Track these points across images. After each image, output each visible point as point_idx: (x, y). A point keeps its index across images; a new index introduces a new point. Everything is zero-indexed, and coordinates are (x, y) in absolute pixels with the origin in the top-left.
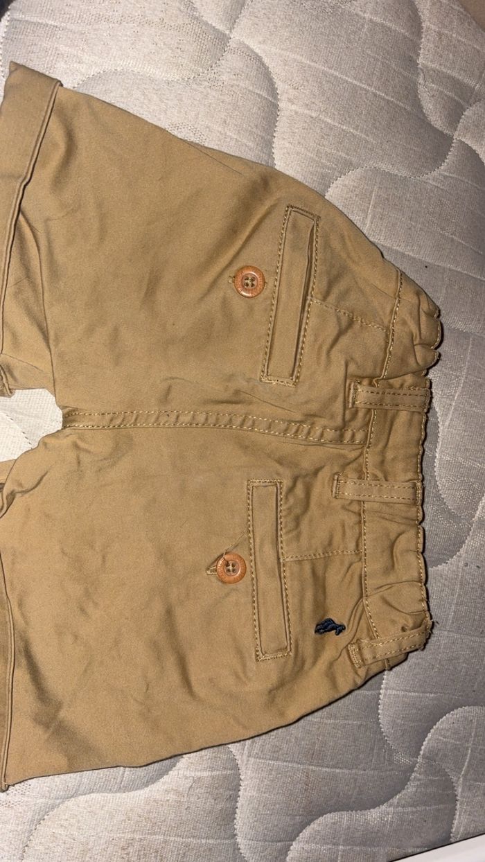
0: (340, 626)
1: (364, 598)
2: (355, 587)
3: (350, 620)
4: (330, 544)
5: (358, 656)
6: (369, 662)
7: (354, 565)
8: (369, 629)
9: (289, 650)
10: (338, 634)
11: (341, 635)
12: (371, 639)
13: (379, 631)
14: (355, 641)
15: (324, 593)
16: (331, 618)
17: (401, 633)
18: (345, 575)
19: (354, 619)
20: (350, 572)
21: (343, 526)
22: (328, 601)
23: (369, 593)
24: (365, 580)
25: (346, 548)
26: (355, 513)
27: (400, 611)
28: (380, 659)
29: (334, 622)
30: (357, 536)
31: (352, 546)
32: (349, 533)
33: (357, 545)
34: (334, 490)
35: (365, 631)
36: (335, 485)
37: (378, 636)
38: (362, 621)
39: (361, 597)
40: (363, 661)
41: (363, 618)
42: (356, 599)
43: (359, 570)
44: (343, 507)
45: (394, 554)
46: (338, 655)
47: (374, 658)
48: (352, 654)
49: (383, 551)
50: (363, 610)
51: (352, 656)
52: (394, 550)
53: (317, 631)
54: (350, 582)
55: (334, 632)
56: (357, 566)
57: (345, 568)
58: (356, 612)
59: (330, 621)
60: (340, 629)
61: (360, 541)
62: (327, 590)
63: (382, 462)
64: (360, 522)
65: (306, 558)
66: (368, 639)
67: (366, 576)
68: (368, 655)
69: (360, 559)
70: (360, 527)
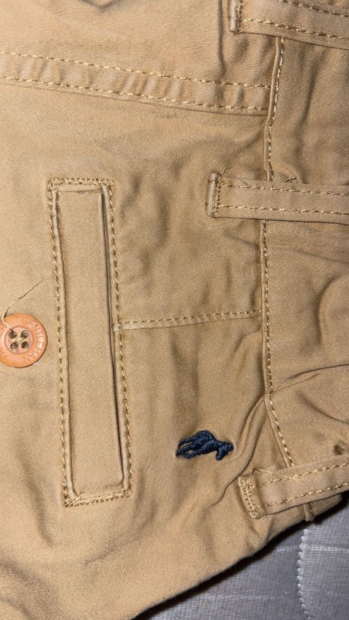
0: (224, 444)
1: (267, 396)
2: (250, 377)
3: (241, 433)
4: (205, 300)
5: (255, 498)
6: (275, 509)
7: (248, 337)
8: (275, 450)
9: (126, 487)
10: (220, 457)
11: (225, 460)
12: (280, 467)
13: (293, 452)
14: (249, 470)
15: (196, 386)
16: (208, 429)
17: (333, 457)
18: (232, 356)
19: (249, 432)
20: (241, 350)
21: (228, 269)
22: (202, 400)
23: (275, 387)
24: (269, 363)
25: (233, 307)
26: (248, 243)
27: (331, 418)
28: (294, 503)
29: (213, 438)
30: (252, 284)
31: (243, 302)
32: (238, 279)
33: (253, 302)
34: (210, 201)
35: (269, 453)
36: (211, 192)
37: (291, 461)
38: (264, 436)
39: (261, 393)
40: (263, 506)
41: (264, 429)
42: (251, 397)
43: (256, 346)
44: (227, 233)
45: (321, 317)
46: (220, 494)
47: (284, 501)
48: (246, 494)
49: (300, 312)
50: (265, 416)
51: (244, 498)
52: (321, 310)
53: (180, 453)
54: (242, 366)
55: (213, 454)
56: (252, 340)
57: (232, 343)
58: (252, 419)
59: (207, 435)
60: (223, 449)
61: (257, 293)
62: (201, 381)
63: (298, 151)
64: (257, 260)
65: (160, 325)
66: (274, 467)
67: (269, 356)
68: (272, 497)
69: (259, 327)
70: (258, 270)
